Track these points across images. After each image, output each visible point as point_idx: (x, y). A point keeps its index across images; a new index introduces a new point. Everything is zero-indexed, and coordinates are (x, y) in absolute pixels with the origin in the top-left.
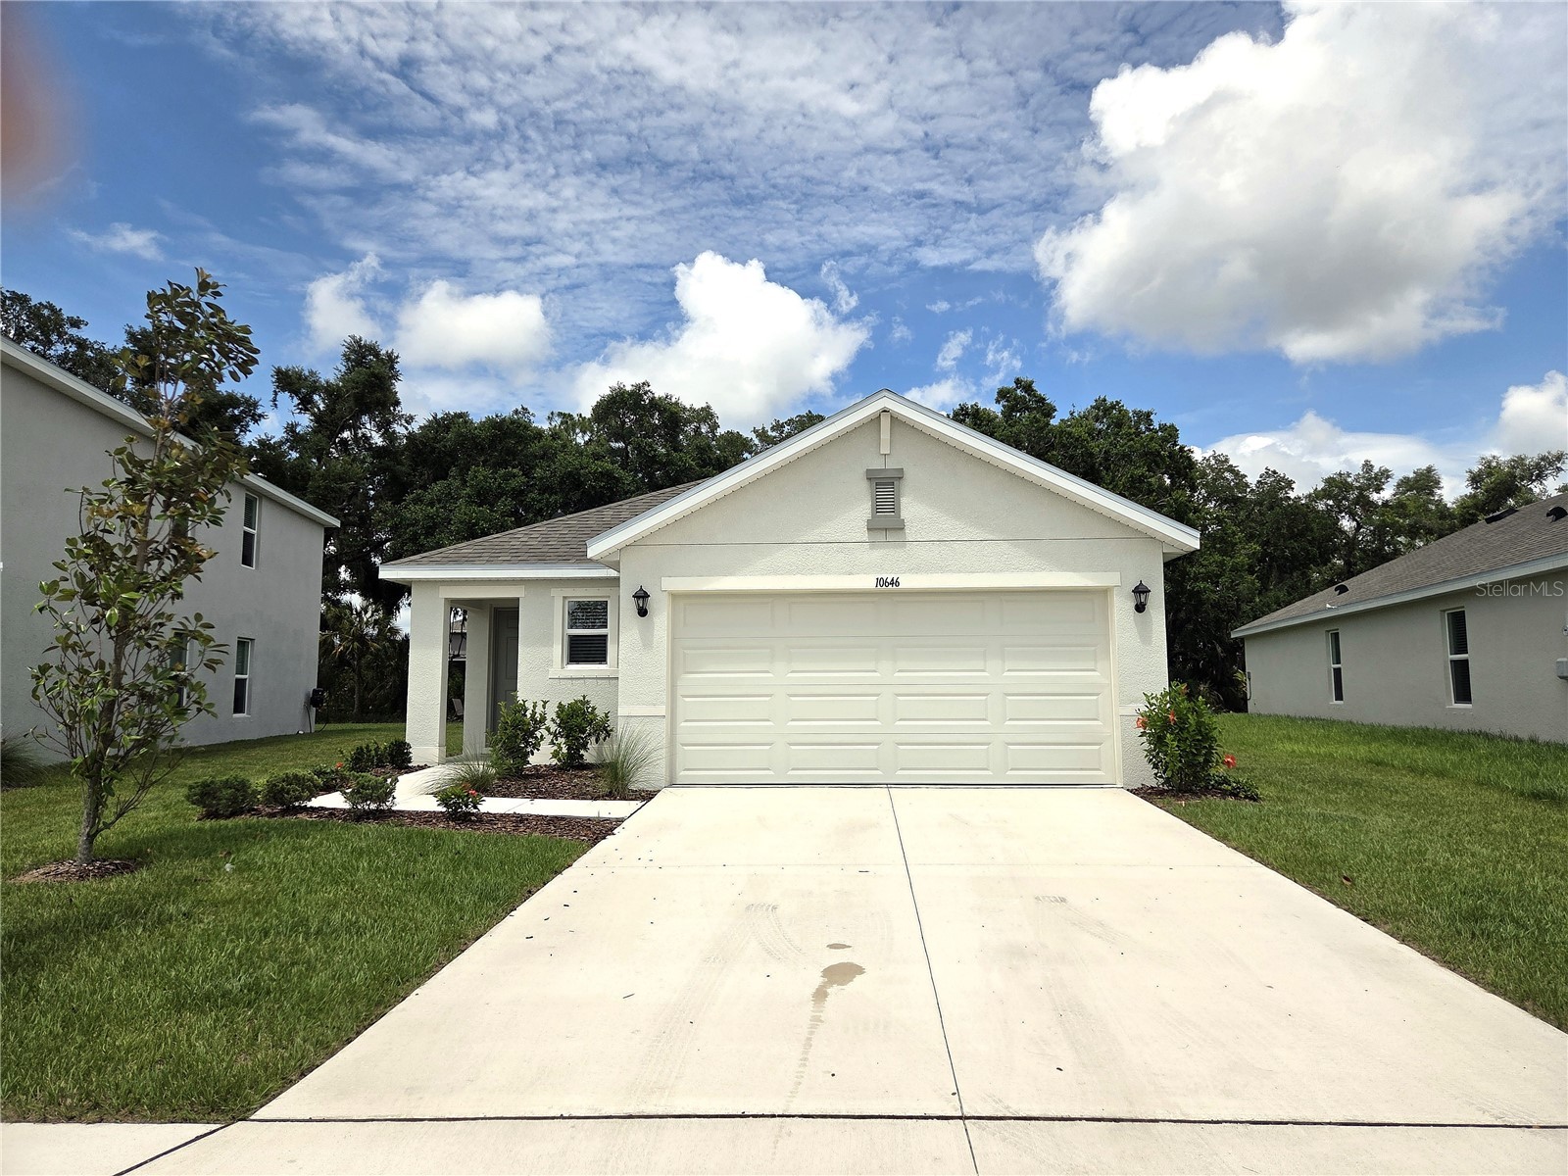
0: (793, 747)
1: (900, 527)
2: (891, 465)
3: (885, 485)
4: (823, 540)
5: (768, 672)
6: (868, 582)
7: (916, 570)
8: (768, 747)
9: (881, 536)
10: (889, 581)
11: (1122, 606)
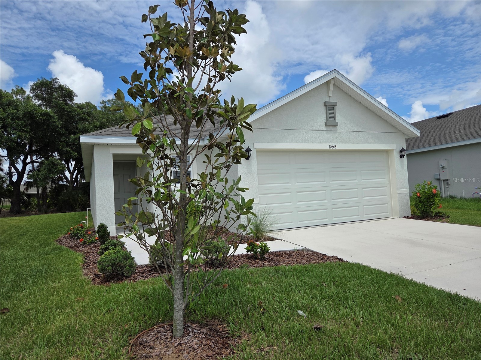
0: (299, 213)
1: (335, 125)
2: (332, 100)
3: (330, 108)
4: (311, 129)
5: (289, 183)
6: (326, 146)
7: (341, 142)
8: (291, 213)
9: (329, 129)
10: (333, 146)
11: (396, 155)
